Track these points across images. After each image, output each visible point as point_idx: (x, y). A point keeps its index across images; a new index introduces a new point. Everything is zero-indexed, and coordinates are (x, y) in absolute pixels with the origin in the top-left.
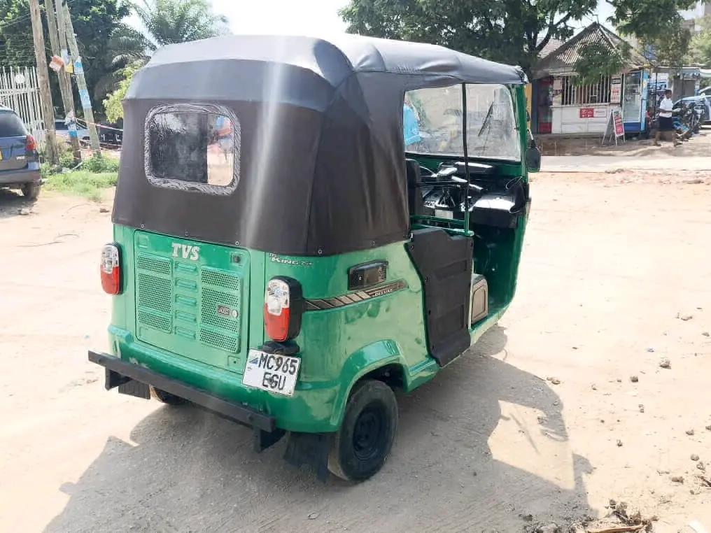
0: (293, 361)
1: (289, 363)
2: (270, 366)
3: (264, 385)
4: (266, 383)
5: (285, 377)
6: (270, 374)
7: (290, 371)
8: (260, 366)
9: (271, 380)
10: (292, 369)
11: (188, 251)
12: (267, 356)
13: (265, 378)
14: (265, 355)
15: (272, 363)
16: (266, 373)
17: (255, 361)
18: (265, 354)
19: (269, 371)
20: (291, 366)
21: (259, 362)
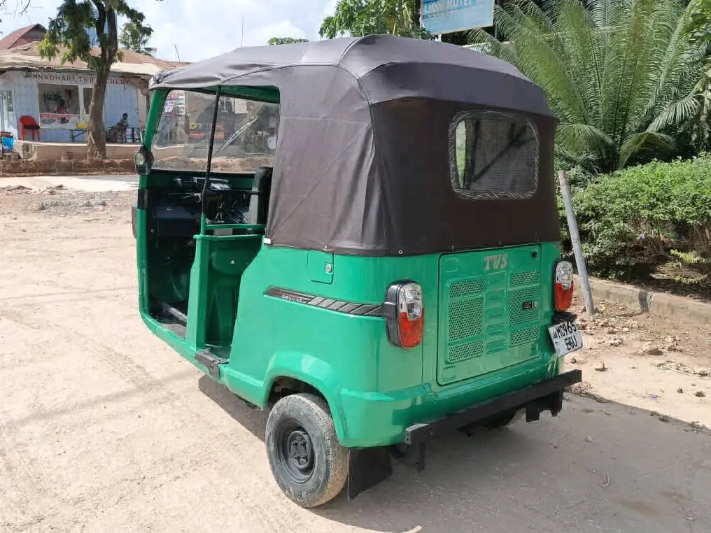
0: (570, 322)
2: (563, 333)
4: (569, 347)
9: (570, 343)
11: (499, 260)
13: (567, 344)
16: (565, 341)
20: (572, 326)
21: (557, 335)
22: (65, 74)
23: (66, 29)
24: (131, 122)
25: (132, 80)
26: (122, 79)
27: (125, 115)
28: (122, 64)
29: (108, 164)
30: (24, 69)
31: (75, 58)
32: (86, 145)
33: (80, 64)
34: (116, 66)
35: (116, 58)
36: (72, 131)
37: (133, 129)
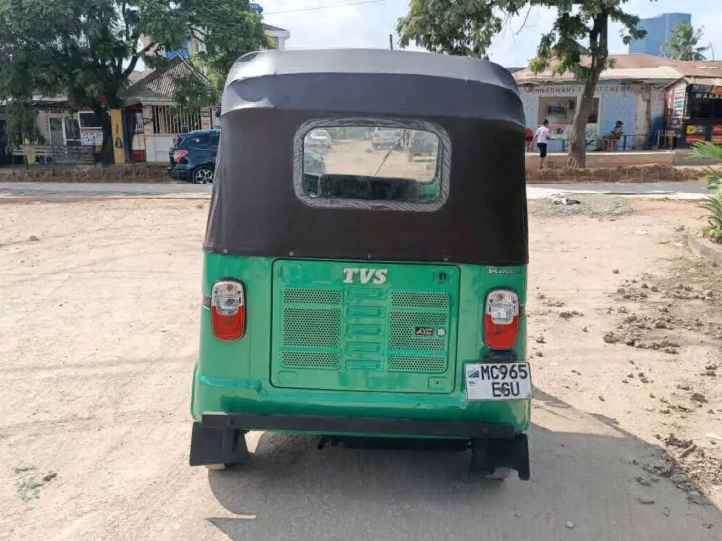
0: (520, 366)
1: (516, 369)
2: (495, 376)
3: (495, 396)
4: (497, 392)
5: (517, 383)
6: (498, 383)
7: (520, 376)
8: (483, 378)
9: (502, 389)
10: (523, 374)
11: (370, 275)
12: (488, 367)
13: (494, 389)
14: (485, 368)
15: (496, 372)
16: (493, 384)
17: (476, 375)
18: (485, 366)
19: (496, 381)
20: (520, 371)
21: (480, 374)
22: (566, 87)
23: (557, 41)
24: (625, 129)
25: (632, 86)
26: (623, 86)
27: (619, 123)
28: (613, 70)
29: (582, 172)
30: (527, 85)
31: (564, 71)
32: (567, 154)
33: (569, 75)
34: (606, 74)
35: (607, 65)
36: (564, 141)
37: (625, 136)
